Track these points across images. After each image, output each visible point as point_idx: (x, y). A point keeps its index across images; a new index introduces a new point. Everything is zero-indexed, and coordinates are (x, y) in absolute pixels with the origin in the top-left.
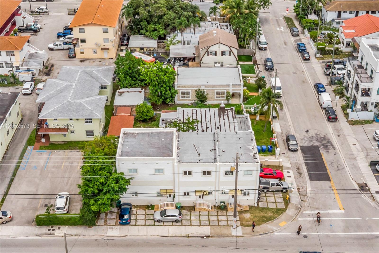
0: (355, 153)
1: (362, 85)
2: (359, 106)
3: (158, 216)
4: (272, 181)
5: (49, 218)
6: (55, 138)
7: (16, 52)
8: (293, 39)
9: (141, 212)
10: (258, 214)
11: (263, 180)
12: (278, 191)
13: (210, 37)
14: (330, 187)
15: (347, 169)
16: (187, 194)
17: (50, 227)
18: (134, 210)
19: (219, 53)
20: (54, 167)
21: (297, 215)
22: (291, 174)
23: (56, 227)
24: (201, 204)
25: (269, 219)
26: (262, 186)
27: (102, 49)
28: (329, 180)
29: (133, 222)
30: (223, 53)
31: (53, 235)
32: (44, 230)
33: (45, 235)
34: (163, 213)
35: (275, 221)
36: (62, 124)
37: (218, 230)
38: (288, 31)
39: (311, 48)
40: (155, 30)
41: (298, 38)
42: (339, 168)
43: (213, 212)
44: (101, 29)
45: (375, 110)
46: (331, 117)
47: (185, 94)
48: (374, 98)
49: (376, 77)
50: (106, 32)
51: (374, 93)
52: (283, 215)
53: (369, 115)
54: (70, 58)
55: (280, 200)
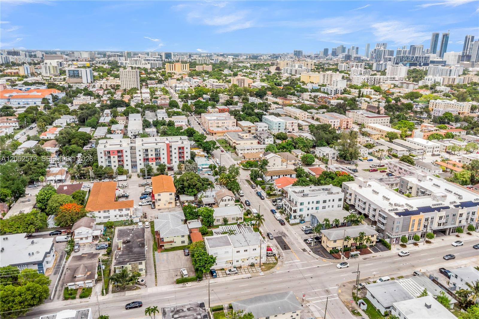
0: (297, 237)
1: (293, 208)
2: (293, 217)
3: (228, 272)
4: (269, 252)
5: (183, 279)
6: (167, 246)
7: (130, 208)
8: (253, 190)
9: (219, 272)
10: (267, 266)
12: (272, 256)
13: (220, 193)
14: (291, 252)
15: (296, 244)
16: (238, 261)
17: (183, 284)
18: (216, 271)
19: (227, 200)
20: (172, 259)
21: (282, 264)
22: (274, 248)
23: (186, 283)
24: (244, 265)
25: (272, 267)
27: (169, 203)
28: (290, 249)
29: (218, 276)
30: (229, 200)
31: (186, 287)
32: (181, 285)
33: (183, 287)
34: (230, 270)
35: (275, 268)
36: (171, 239)
37: (254, 274)
38: (250, 186)
39: (264, 194)
40: (192, 192)
41: (255, 189)
42: (292, 244)
43: (249, 268)
44: (169, 193)
45: (300, 218)
46: (282, 223)
47: (218, 220)
48: (299, 213)
49: (298, 204)
50: (171, 194)
51: (298, 211)
52: (277, 265)
53: (297, 221)
54: (152, 208)
55: (274, 259)
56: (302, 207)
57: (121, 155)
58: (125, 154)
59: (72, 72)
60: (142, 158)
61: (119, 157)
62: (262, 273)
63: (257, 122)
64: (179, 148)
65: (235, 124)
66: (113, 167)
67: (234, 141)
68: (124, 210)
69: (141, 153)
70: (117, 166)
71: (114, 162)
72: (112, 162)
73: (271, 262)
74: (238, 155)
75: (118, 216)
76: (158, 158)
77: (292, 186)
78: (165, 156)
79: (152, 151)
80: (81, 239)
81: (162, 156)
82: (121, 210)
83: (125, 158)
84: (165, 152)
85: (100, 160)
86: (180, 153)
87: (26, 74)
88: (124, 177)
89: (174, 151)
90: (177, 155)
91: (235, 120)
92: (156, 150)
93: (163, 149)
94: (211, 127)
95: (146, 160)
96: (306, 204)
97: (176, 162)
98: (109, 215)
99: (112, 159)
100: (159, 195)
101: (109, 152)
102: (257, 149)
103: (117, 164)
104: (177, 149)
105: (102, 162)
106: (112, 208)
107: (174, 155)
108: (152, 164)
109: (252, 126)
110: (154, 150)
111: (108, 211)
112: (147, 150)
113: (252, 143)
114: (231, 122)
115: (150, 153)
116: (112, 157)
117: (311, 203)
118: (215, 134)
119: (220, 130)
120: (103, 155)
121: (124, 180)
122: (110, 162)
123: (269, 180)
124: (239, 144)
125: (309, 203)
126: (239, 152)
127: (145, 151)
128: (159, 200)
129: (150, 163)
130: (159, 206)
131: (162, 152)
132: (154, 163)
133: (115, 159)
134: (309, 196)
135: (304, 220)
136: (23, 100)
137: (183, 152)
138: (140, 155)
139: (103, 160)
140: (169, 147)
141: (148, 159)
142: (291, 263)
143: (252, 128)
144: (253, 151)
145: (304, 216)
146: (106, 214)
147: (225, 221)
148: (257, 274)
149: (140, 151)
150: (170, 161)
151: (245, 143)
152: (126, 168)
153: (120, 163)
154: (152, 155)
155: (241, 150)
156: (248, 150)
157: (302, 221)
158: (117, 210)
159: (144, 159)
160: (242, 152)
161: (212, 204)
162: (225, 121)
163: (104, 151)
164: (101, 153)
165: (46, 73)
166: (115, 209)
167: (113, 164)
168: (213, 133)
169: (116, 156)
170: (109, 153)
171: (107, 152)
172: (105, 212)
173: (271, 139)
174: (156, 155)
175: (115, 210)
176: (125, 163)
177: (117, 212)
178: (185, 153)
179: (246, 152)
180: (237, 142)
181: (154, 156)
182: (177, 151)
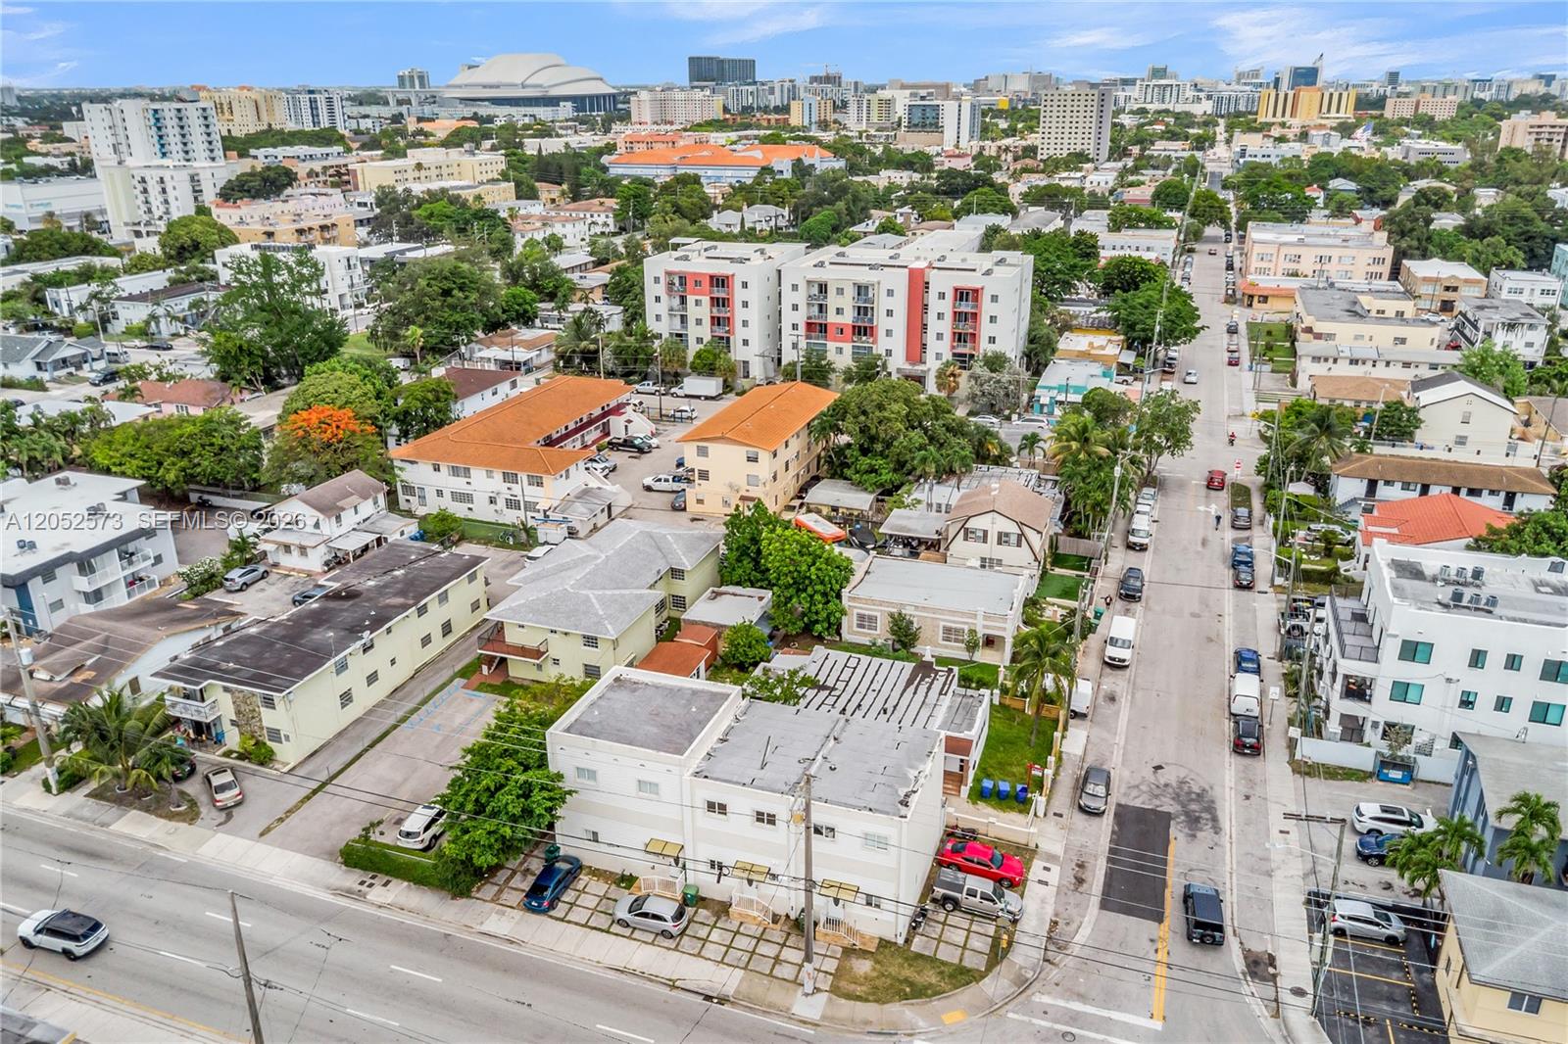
3: (621, 910)
4: (972, 882)
6: (520, 669)
8: (1230, 535)
9: (599, 887)
11: (948, 874)
14: (1152, 941)
18: (582, 880)
19: (992, 537)
22: (1053, 875)
23: (379, 879)
25: (919, 992)
26: (939, 892)
28: (1158, 917)
29: (561, 911)
30: (1003, 538)
31: (360, 896)
32: (352, 879)
33: (348, 893)
34: (637, 905)
35: (934, 1004)
37: (760, 987)
38: (1229, 514)
41: (1243, 535)
43: (777, 933)
44: (742, 452)
45: (1383, 747)
46: (1247, 741)
47: (865, 621)
48: (1381, 709)
49: (1390, 649)
50: (752, 459)
51: (1381, 692)
52: (967, 994)
53: (1361, 757)
54: (675, 509)
55: (980, 944)
56: (1411, 672)
57: (723, 295)
58: (739, 295)
59: (918, 114)
60: (800, 318)
61: (716, 302)
62: (810, 1007)
63: (1511, 266)
64: (961, 295)
65: (1386, 269)
66: (692, 341)
67: (1308, 321)
68: (523, 477)
69: (800, 297)
70: (707, 338)
71: (699, 322)
72: (691, 322)
73: (947, 954)
74: (1294, 384)
75: (501, 504)
76: (863, 330)
77: (1468, 548)
78: (899, 323)
79: (840, 291)
80: (287, 548)
81: (881, 322)
82: (510, 478)
83: (739, 314)
84: (900, 304)
85: (651, 309)
86: (959, 317)
87: (806, 123)
88: (711, 385)
89: (935, 305)
90: (946, 326)
91: (1388, 253)
92: (861, 289)
93: (890, 293)
94: (1261, 271)
95: (817, 327)
96: (1449, 657)
97: (938, 356)
98: (466, 489)
99: (693, 312)
100: (703, 452)
101: (683, 279)
102: (1406, 365)
103: (706, 332)
104: (950, 295)
105: (658, 318)
106: (480, 463)
107: (934, 326)
108: (840, 351)
109: (1466, 281)
110: (850, 291)
111: (467, 472)
112: (823, 288)
113: (1403, 341)
114: (1365, 257)
115: (832, 301)
116: (691, 299)
117: (1496, 660)
118: (1264, 299)
119: (1294, 284)
120: (660, 290)
121: (707, 398)
122: (684, 319)
123: (1353, 501)
124: (1330, 336)
125: (1477, 658)
126: (1306, 368)
127: (815, 290)
128: (704, 475)
129: (831, 346)
130: (700, 501)
131: (882, 304)
132: (848, 348)
133: (700, 309)
134: (1497, 611)
135: (1407, 767)
136: (710, 173)
137: (974, 315)
138: (795, 307)
139: (662, 309)
140: (918, 285)
141: (823, 328)
142: (1074, 1018)
143: (1465, 291)
144: (1380, 372)
145: (1419, 738)
146: (459, 484)
147: (904, 637)
148: (776, 995)
149: (795, 287)
150: (917, 349)
151: (1357, 337)
152: (738, 353)
153: (720, 332)
154: (842, 311)
155: (1316, 359)
156: (1354, 362)
157: (1396, 767)
158: (498, 476)
159: (810, 326)
160: (1320, 369)
161: (921, 542)
162: (1335, 253)
163: (669, 274)
164: (657, 280)
165: (859, 120)
166: (489, 465)
167: (693, 332)
168: (1251, 297)
169: (706, 300)
170: (681, 285)
171: (677, 281)
172: (455, 471)
173: (1530, 336)
174: (862, 311)
175: (489, 474)
176: (739, 334)
177: (496, 483)
178: (984, 319)
179: (1343, 369)
180: (1319, 328)
181: (848, 318)
182: (947, 306)
